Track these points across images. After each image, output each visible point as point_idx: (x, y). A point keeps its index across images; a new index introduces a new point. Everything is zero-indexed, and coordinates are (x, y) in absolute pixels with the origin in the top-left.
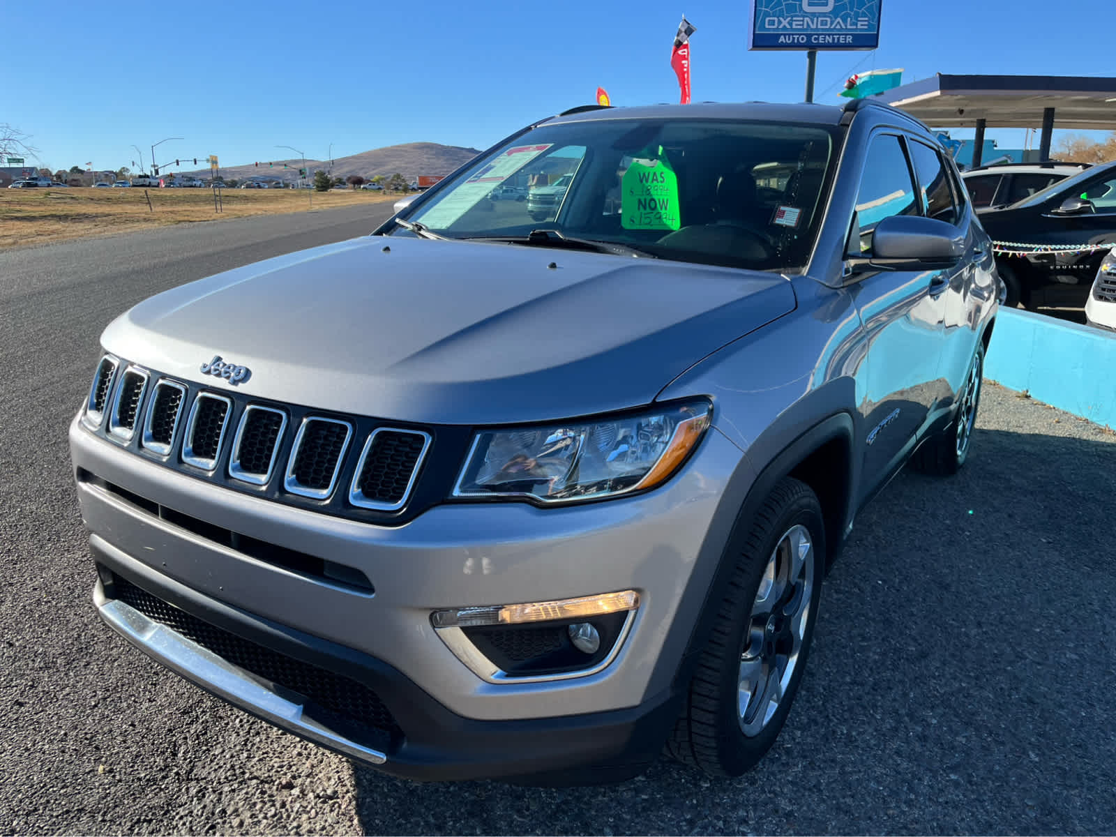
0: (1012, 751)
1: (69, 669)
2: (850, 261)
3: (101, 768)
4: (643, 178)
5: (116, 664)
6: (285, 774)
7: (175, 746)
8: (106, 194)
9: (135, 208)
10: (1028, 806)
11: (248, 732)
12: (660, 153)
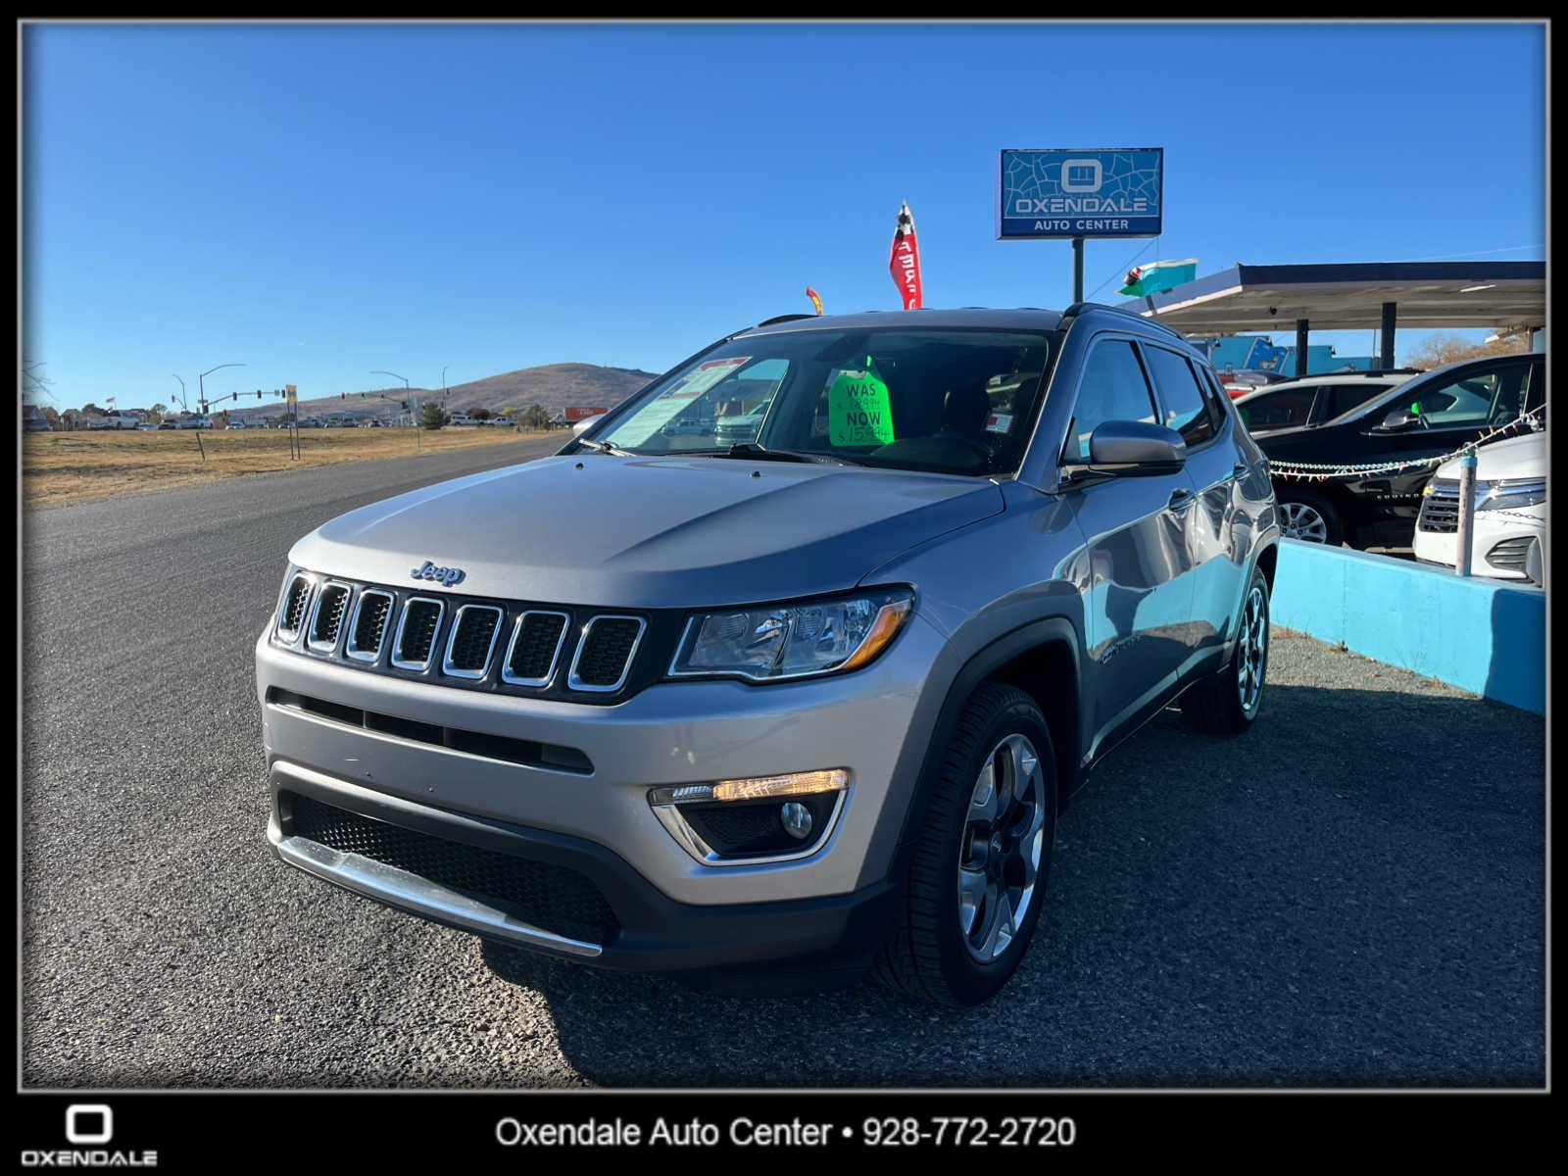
0: (1269, 985)
1: (221, 936)
2: (1067, 467)
3: (278, 1017)
4: (851, 391)
5: (275, 929)
6: (479, 1019)
7: (355, 998)
8: (137, 439)
9: (179, 456)
10: (1280, 1029)
11: (433, 985)
12: (869, 364)
